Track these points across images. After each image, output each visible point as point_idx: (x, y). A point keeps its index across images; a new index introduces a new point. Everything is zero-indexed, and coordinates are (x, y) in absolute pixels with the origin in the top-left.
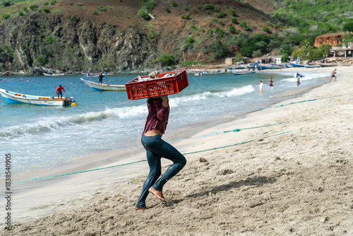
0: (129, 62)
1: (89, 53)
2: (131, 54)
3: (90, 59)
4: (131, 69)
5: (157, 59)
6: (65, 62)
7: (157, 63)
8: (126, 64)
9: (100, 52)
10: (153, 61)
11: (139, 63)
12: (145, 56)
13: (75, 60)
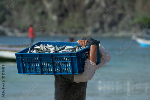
0: (102, 23)
1: (54, 11)
2: (105, 13)
3: (55, 18)
4: (104, 32)
5: (136, 20)
6: (25, 21)
7: (134, 25)
8: (97, 25)
9: (66, 11)
10: (131, 22)
11: (113, 24)
12: (121, 16)
13: (37, 18)
